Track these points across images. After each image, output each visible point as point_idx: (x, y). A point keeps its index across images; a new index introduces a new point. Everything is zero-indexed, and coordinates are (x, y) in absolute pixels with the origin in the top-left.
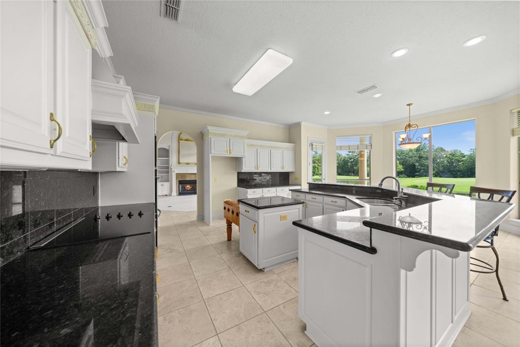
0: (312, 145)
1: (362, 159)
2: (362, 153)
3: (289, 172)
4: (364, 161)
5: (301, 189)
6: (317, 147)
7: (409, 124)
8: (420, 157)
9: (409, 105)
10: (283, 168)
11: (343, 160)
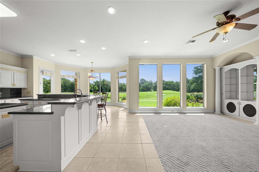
0: (43, 72)
1: (77, 83)
2: (76, 80)
3: (21, 88)
4: (77, 84)
5: (33, 98)
6: (47, 73)
7: (92, 70)
8: (104, 84)
9: (92, 63)
10: (14, 85)
11: (71, 84)
